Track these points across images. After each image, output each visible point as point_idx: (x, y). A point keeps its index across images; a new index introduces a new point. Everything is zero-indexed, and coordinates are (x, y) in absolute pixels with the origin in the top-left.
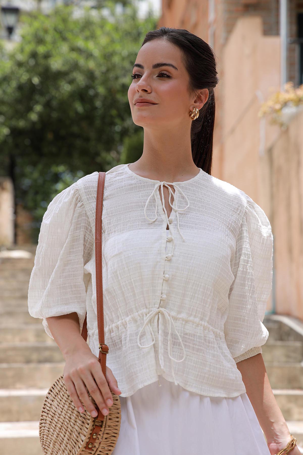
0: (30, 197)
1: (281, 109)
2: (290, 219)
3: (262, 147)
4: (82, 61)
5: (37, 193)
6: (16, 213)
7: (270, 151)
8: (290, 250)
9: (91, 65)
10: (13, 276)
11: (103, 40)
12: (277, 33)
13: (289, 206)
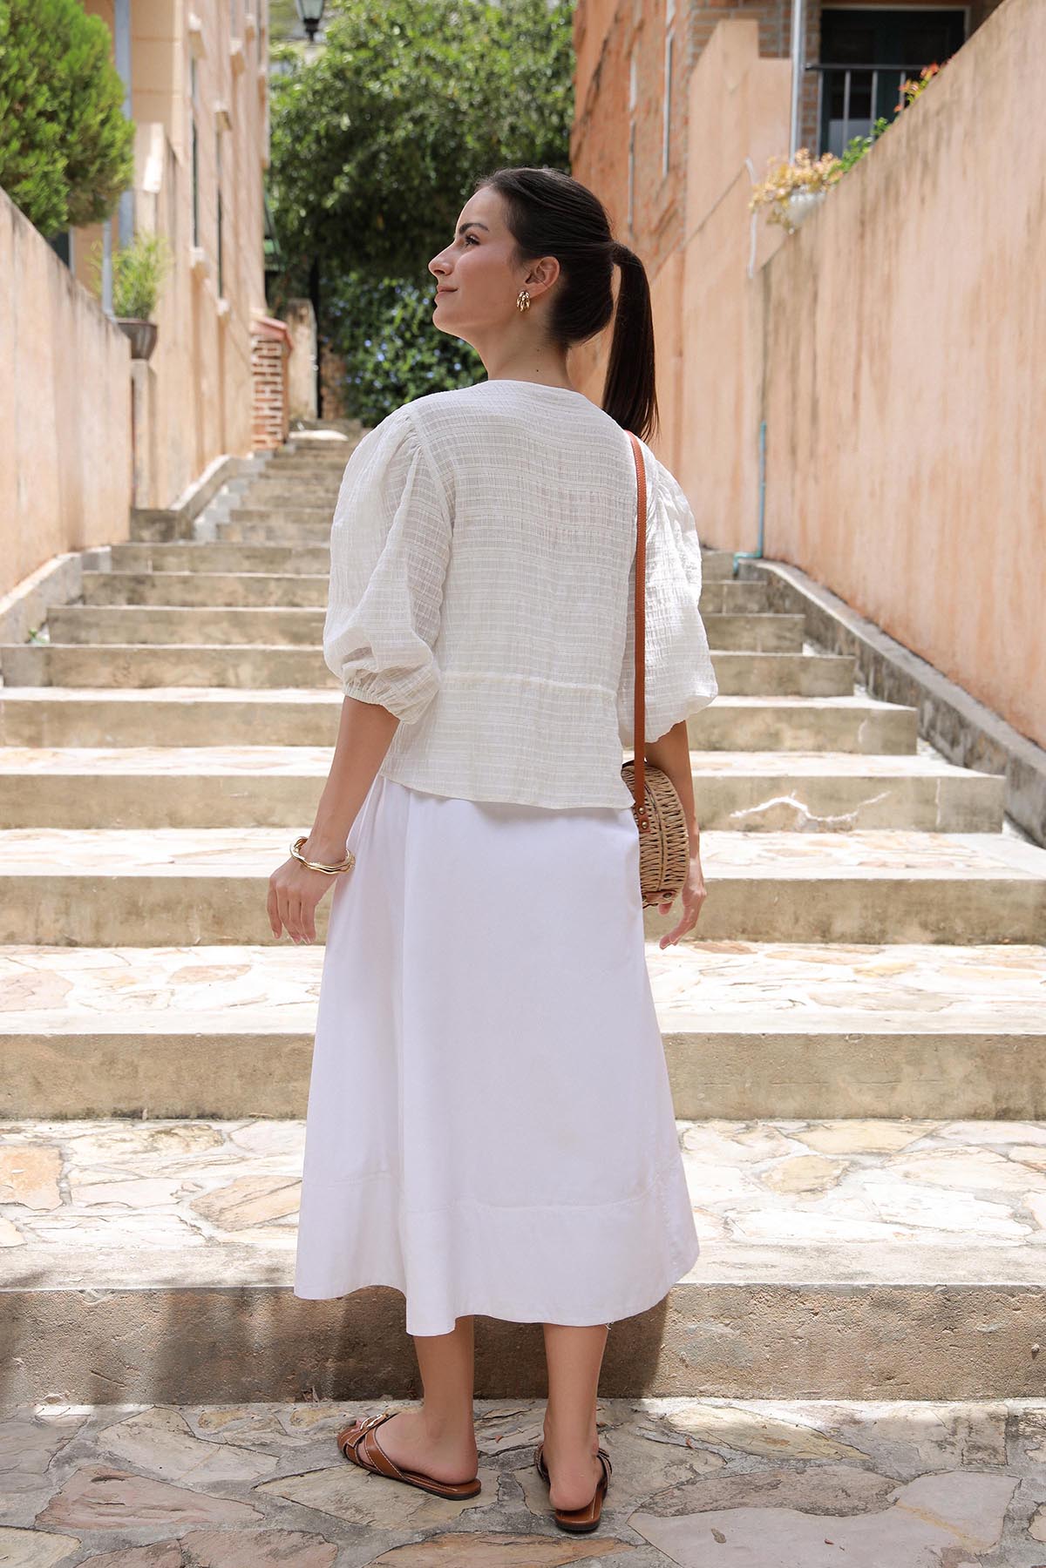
0: (345, 330)
1: (789, 195)
2: (794, 396)
3: (752, 264)
4: (437, 82)
5: (356, 324)
6: (319, 360)
7: (766, 270)
8: (793, 451)
9: (453, 88)
10: (318, 478)
11: (478, 44)
12: (787, 54)
13: (794, 371)
